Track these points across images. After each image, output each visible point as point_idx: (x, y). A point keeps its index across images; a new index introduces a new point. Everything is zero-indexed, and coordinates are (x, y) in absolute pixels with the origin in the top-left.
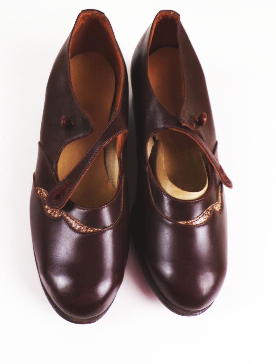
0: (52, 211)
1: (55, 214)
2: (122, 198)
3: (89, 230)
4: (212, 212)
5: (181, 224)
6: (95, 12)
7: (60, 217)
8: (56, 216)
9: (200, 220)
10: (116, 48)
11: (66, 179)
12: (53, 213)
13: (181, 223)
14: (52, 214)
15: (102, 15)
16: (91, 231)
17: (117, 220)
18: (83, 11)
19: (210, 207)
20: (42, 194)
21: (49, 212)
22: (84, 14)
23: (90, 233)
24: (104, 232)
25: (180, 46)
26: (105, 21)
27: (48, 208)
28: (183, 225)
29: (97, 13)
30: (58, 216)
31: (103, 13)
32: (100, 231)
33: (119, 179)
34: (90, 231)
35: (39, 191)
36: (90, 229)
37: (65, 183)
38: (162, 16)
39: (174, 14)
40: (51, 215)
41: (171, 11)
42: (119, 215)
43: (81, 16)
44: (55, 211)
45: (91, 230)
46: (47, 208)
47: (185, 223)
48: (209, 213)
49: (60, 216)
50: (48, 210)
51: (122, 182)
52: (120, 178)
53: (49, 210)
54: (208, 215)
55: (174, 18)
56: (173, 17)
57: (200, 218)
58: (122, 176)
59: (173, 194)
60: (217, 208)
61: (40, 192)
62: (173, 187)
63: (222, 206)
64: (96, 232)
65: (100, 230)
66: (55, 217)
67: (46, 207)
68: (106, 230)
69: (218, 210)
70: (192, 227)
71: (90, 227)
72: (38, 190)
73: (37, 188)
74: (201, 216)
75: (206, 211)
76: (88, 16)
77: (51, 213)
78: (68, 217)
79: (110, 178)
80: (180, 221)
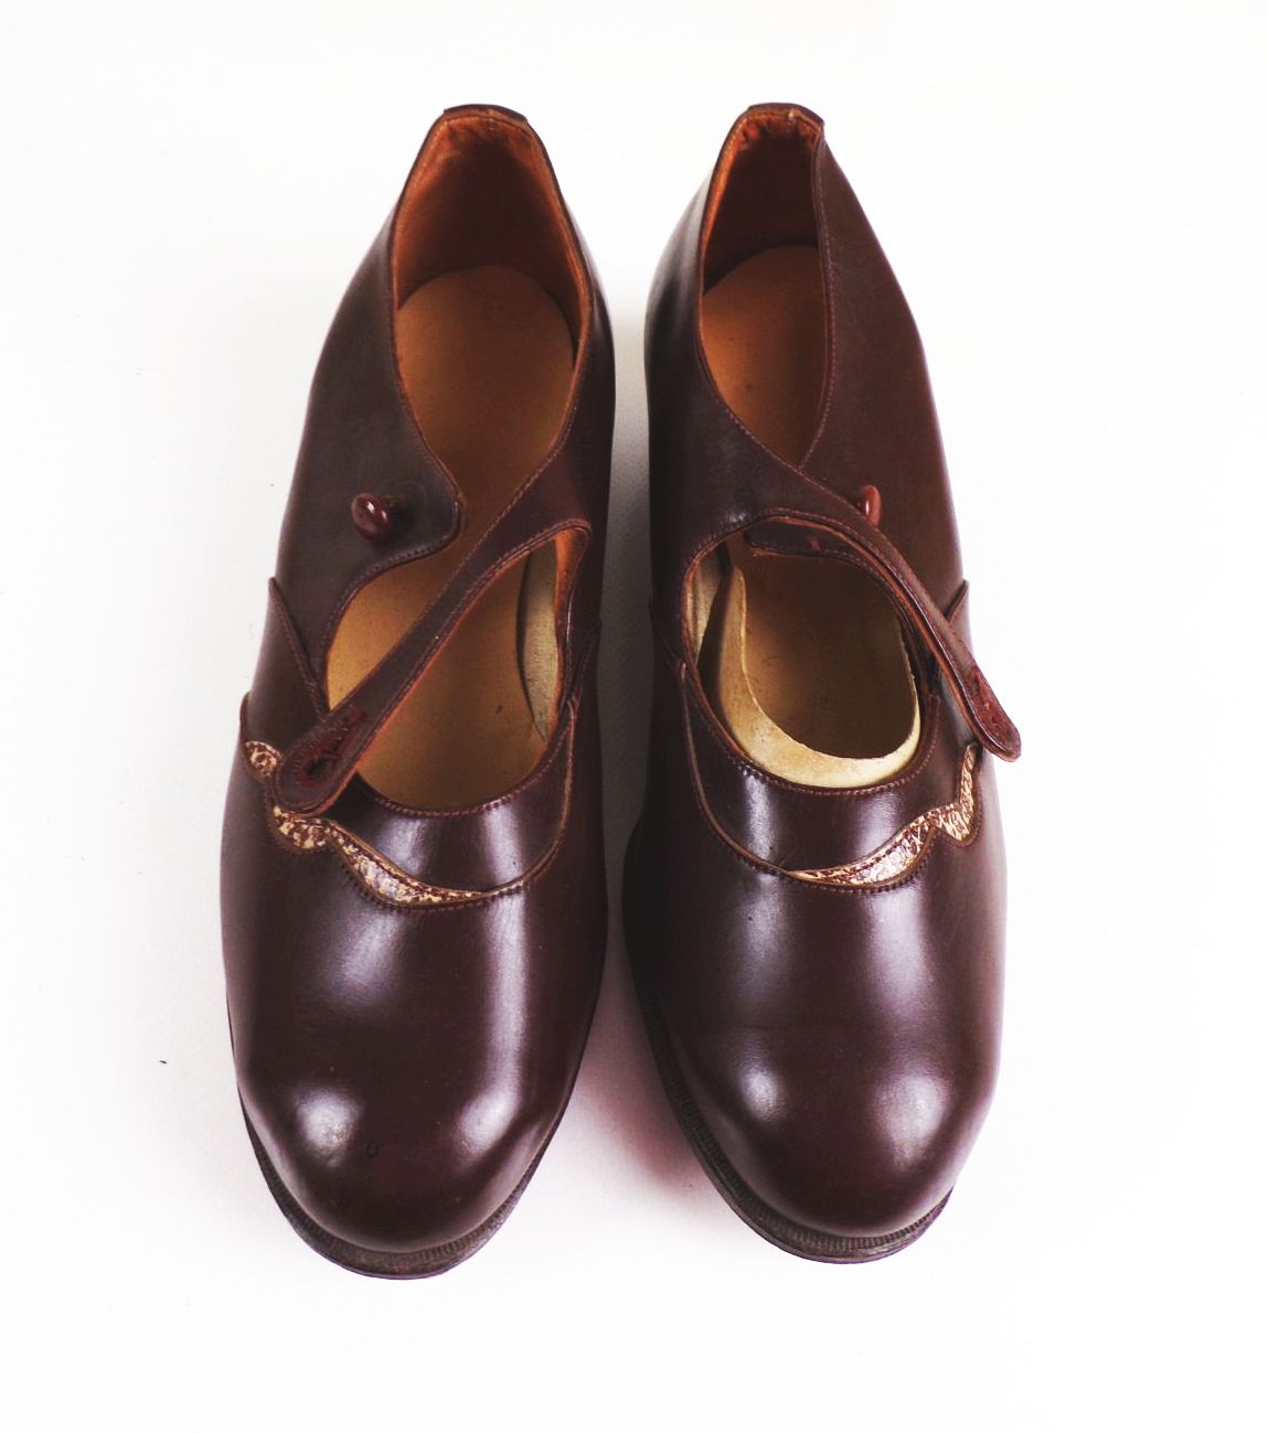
0: (297, 828)
1: (305, 836)
2: (568, 782)
3: (427, 896)
4: (929, 839)
5: (802, 881)
6: (492, 112)
7: (324, 846)
8: (309, 844)
9: (879, 866)
10: (566, 237)
11: (348, 703)
12: (298, 832)
13: (802, 875)
14: (296, 836)
15: (517, 123)
16: (436, 899)
17: (541, 858)
18: (451, 112)
19: (921, 819)
20: (264, 763)
21: (284, 829)
22: (453, 122)
23: (430, 905)
24: (486, 904)
25: (825, 234)
26: (528, 146)
27: (286, 815)
28: (810, 883)
29: (499, 115)
30: (315, 843)
31: (522, 118)
32: (469, 901)
33: (558, 709)
34: (430, 899)
35: (255, 755)
36: (428, 893)
37: (346, 719)
38: (758, 124)
39: (798, 118)
40: (293, 840)
41: (789, 106)
42: (551, 846)
43: (443, 128)
44: (305, 827)
45: (436, 895)
46: (280, 816)
47: (820, 875)
48: (918, 841)
49: (320, 844)
50: (282, 820)
51: (569, 719)
52: (562, 705)
53: (286, 824)
54: (914, 852)
55: (803, 133)
56: (796, 131)
57: (878, 860)
58: (569, 697)
59: (775, 763)
60: (955, 825)
61: (260, 759)
62: (777, 737)
63: (977, 823)
64: (455, 903)
65: (469, 895)
66: (306, 850)
67: (277, 811)
68: (493, 898)
69: (959, 837)
70: (846, 894)
71: (431, 884)
72: (251, 753)
73: (248, 744)
74: (882, 852)
75: (906, 835)
76: (469, 129)
77: (291, 832)
78: (351, 847)
79: (537, 718)
80: (802, 869)
